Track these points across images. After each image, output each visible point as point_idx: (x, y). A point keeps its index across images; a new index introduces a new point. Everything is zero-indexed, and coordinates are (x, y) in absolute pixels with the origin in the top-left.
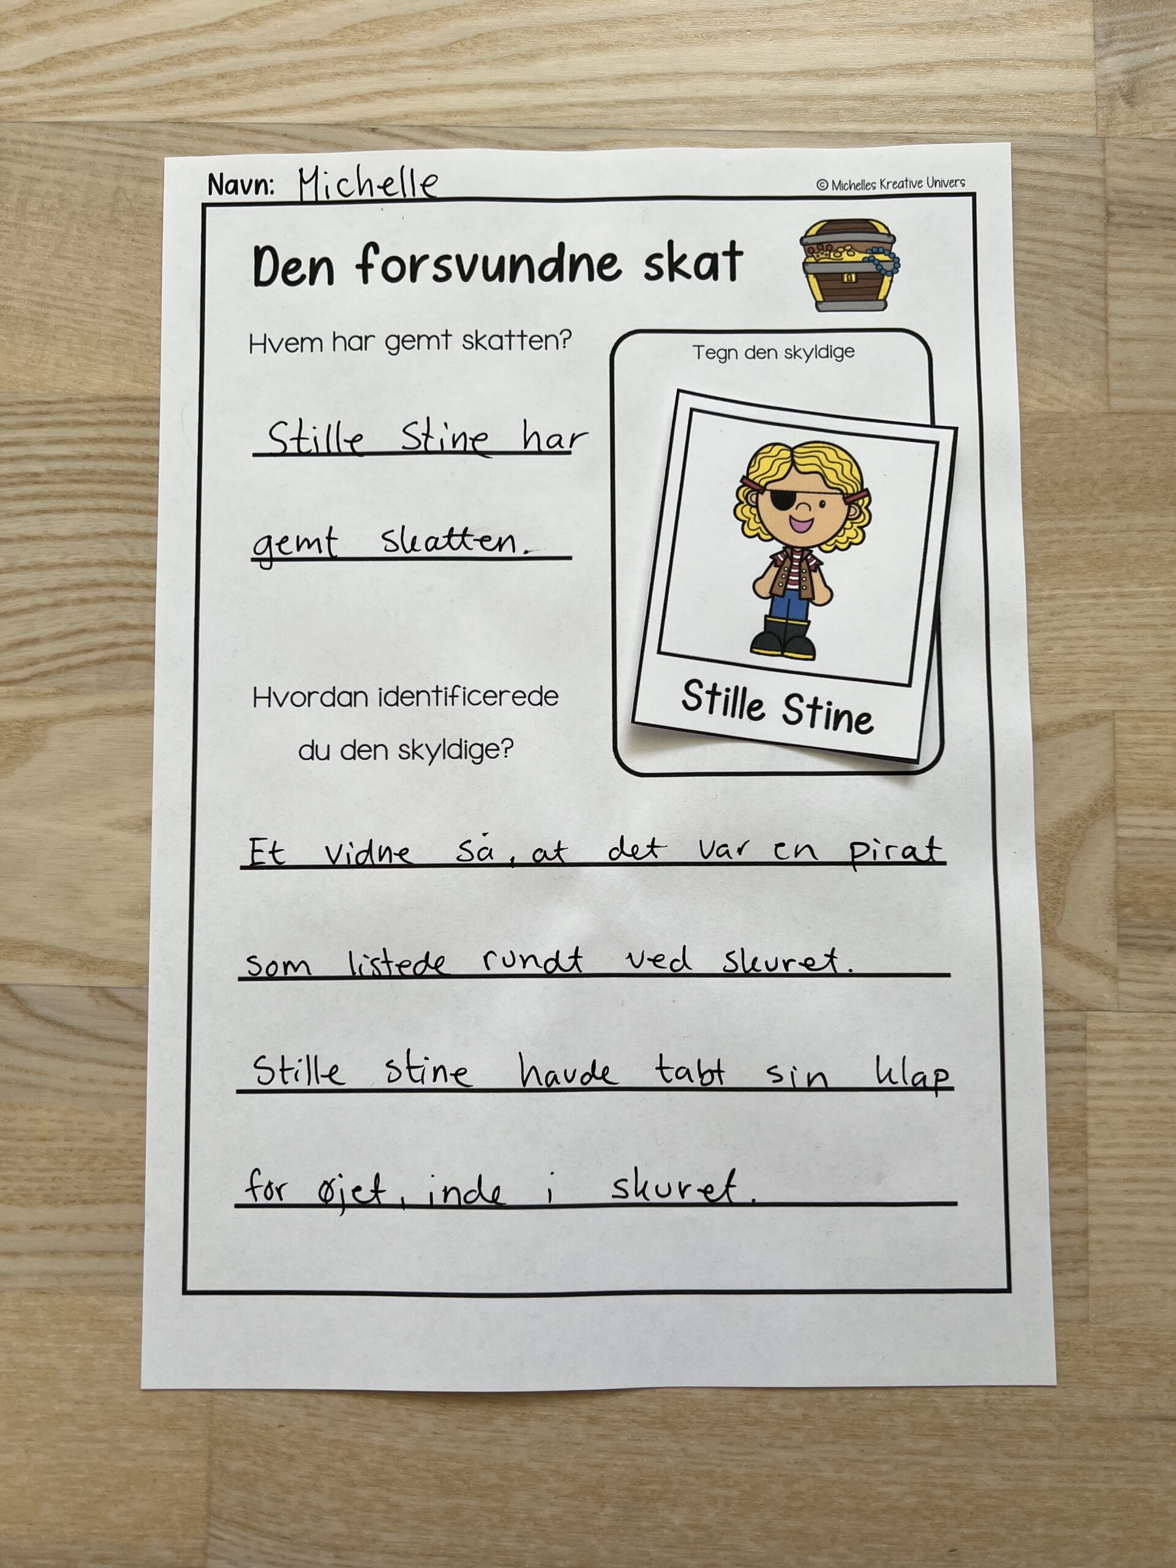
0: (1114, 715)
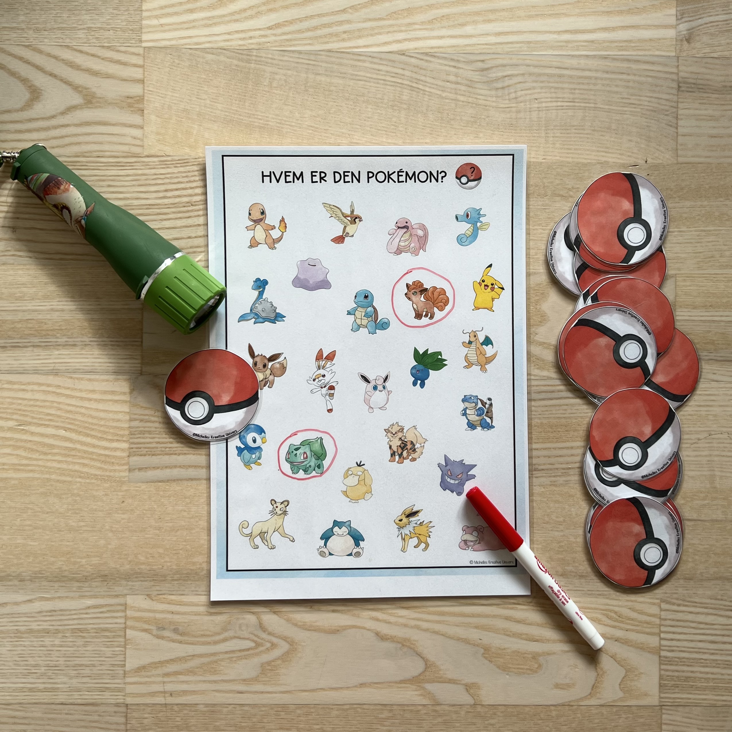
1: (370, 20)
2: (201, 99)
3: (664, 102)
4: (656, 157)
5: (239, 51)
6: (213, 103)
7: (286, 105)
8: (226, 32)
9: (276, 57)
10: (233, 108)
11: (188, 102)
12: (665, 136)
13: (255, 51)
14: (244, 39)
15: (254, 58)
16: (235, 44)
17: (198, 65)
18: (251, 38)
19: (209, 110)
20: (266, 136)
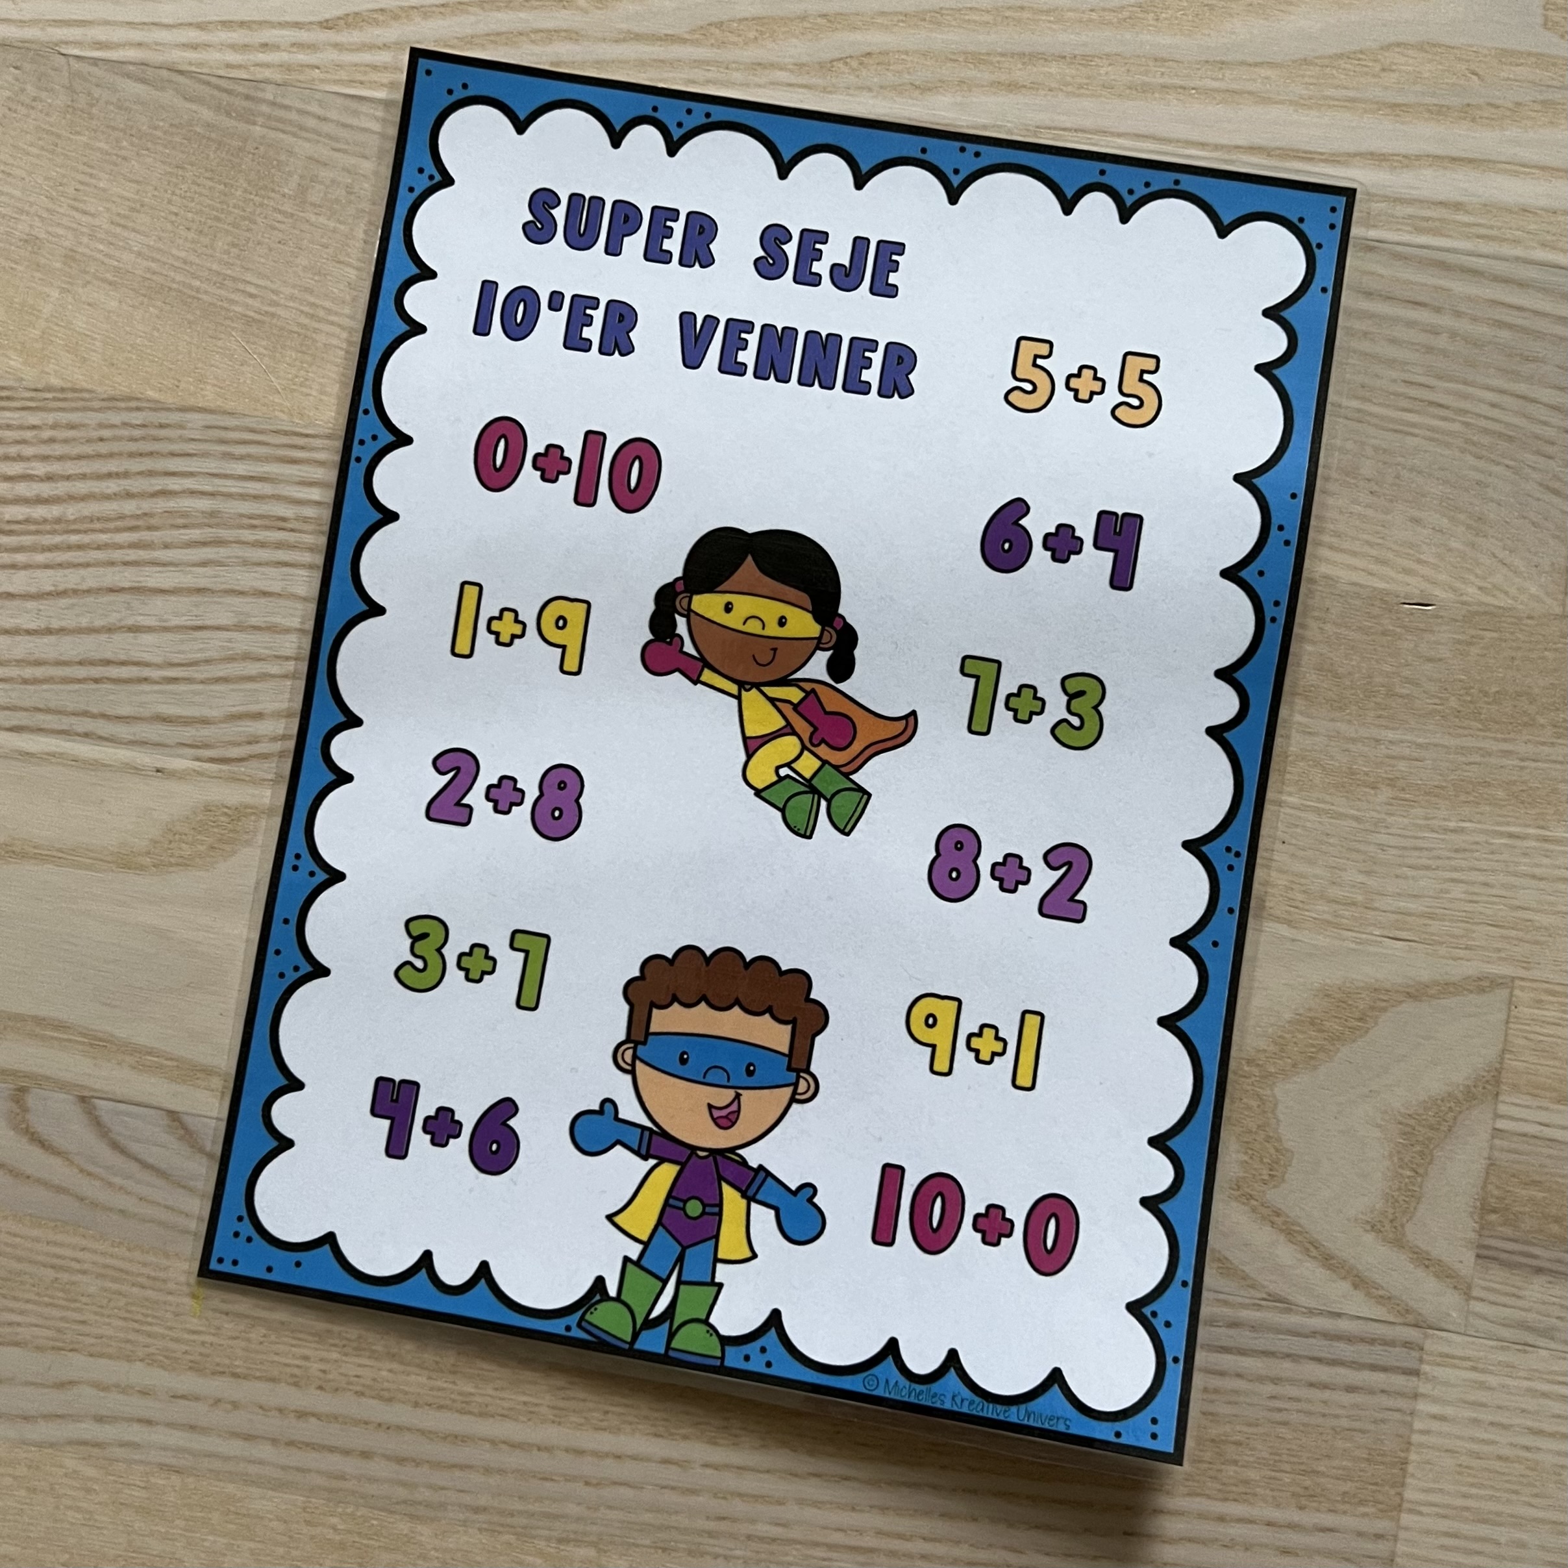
0: (1513, 981)
1: (638, 37)
2: (85, 213)
3: (1542, 413)
4: (1494, 586)
5: (223, 83)
6: (118, 230)
7: (339, 262)
8: (194, 21)
9: (333, 115)
10: (174, 252)
11: (45, 215)
12: (1533, 523)
13: (270, 87)
14: (245, 48)
15: (264, 108)
16: (214, 56)
17: (94, 111)
18: (265, 46)
19: (101, 247)
20: (262, 350)
